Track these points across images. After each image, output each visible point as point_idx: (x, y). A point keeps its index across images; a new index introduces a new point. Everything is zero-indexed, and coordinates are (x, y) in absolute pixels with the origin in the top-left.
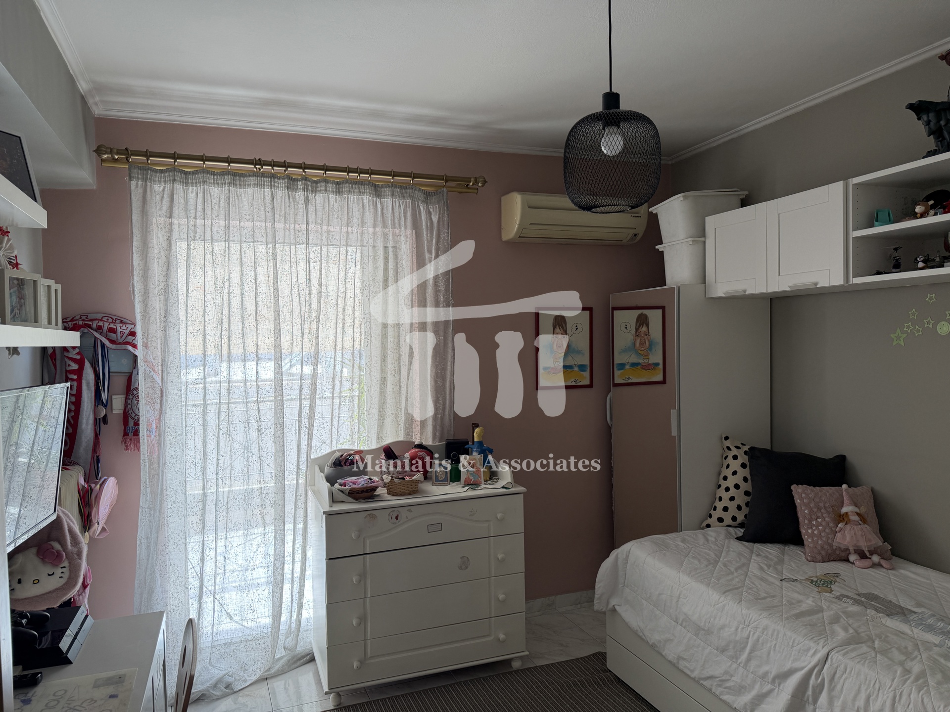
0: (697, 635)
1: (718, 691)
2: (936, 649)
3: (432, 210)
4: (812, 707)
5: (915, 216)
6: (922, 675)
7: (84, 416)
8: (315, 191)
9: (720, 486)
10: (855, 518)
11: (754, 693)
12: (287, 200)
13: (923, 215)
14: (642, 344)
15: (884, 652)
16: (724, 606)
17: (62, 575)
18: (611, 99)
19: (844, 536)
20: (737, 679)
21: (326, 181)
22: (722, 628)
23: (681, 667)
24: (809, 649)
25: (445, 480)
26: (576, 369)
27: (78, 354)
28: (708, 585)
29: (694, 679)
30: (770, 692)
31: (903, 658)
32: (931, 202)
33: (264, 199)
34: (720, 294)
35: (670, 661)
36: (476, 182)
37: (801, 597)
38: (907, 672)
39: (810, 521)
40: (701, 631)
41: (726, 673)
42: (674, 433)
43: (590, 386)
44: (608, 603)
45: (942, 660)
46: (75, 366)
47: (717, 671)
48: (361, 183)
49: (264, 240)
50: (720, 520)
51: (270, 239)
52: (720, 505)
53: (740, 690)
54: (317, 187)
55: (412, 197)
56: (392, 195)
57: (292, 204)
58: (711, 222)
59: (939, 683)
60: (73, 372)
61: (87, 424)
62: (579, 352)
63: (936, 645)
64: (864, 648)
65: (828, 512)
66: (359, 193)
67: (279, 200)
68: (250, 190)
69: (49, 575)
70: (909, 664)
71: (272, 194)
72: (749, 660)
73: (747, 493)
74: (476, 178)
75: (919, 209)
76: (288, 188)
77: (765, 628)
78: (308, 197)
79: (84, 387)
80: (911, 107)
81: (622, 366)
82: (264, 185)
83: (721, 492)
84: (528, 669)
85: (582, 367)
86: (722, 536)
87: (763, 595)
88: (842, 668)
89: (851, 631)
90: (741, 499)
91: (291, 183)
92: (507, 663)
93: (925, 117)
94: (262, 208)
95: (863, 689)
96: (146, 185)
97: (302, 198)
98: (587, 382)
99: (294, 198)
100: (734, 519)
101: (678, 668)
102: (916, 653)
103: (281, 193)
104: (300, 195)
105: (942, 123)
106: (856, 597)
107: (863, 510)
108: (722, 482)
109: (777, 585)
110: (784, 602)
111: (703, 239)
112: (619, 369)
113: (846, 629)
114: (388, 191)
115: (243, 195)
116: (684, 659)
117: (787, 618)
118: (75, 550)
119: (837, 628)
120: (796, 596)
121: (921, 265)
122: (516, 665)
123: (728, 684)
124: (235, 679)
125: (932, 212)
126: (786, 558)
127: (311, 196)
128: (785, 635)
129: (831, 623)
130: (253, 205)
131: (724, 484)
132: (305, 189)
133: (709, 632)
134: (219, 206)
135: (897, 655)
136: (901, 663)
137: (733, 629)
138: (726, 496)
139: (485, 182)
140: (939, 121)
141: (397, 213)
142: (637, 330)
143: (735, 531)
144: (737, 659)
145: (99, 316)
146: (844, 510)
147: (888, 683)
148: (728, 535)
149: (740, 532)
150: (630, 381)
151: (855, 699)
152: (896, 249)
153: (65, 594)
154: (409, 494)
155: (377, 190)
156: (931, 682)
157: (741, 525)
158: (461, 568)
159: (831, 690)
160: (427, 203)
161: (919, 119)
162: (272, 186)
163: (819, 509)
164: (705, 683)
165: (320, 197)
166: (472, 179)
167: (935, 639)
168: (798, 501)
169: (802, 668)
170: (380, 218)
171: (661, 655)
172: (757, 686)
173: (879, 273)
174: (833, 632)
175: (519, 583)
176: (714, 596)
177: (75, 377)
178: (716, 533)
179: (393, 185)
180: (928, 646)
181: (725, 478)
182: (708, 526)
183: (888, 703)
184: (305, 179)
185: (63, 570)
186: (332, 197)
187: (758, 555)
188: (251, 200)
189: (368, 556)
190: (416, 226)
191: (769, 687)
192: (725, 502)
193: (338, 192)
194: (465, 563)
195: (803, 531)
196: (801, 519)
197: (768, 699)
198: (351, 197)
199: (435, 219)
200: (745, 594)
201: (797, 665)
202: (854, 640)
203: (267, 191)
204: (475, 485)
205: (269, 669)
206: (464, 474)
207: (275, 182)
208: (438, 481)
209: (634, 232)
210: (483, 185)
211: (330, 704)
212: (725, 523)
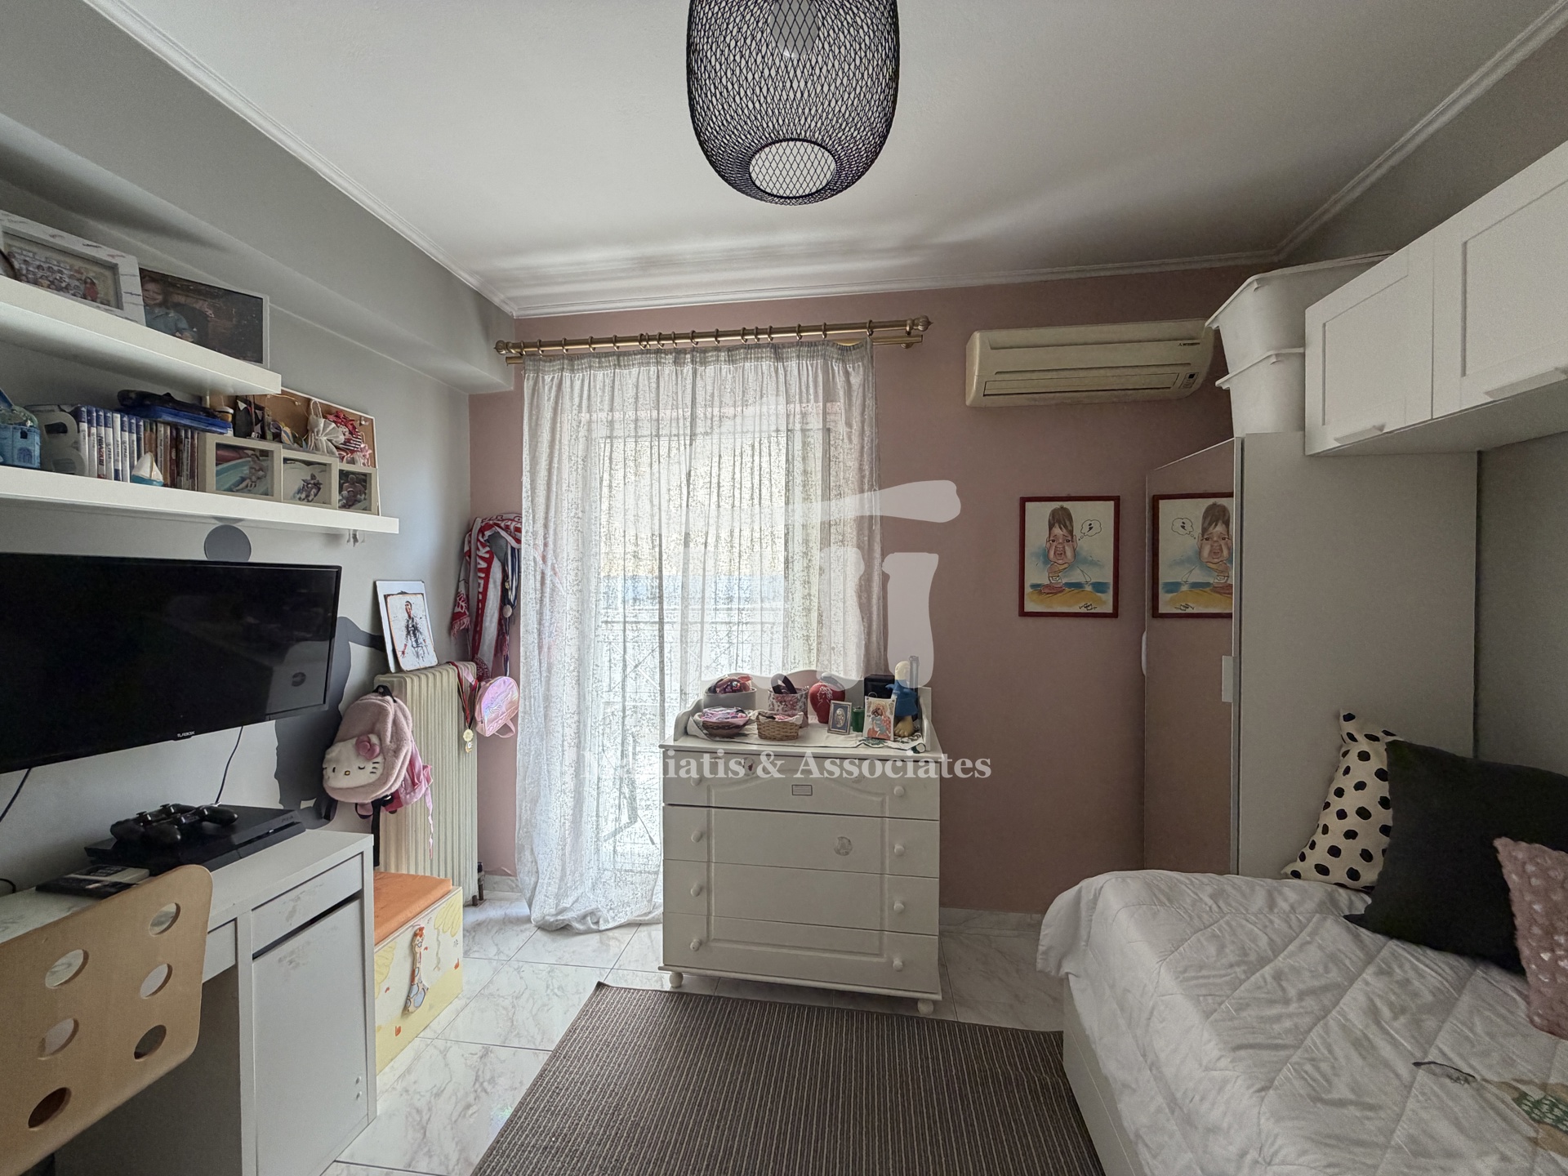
3: (850, 370)
7: (488, 615)
8: (704, 363)
9: (1327, 805)
12: (674, 377)
14: (1213, 553)
16: (1225, 1081)
17: (374, 770)
21: (717, 349)
25: (844, 727)
26: (1089, 588)
27: (487, 552)
28: (1207, 1015)
33: (649, 378)
34: (1332, 444)
37: (1459, 1142)
40: (1179, 1108)
42: (1227, 696)
43: (1115, 615)
44: (1059, 966)
46: (483, 565)
48: (758, 346)
50: (1322, 870)
52: (1323, 842)
54: (707, 359)
55: (824, 357)
56: (798, 357)
57: (680, 381)
58: (1314, 313)
60: (481, 570)
61: (491, 621)
62: (1093, 563)
66: (757, 359)
67: (666, 378)
68: (634, 371)
69: (360, 768)
71: (658, 372)
73: (1385, 830)
74: (913, 321)
76: (675, 363)
78: (696, 369)
79: (491, 586)
81: (1174, 587)
82: (649, 363)
83: (1330, 818)
84: (940, 1022)
85: (1099, 587)
86: (1310, 905)
87: (1342, 1091)
90: (1374, 841)
91: (679, 357)
92: (914, 1002)
94: (647, 389)
96: (538, 376)
97: (690, 372)
98: (1109, 609)
99: (682, 373)
100: (1353, 874)
103: (668, 369)
104: (688, 369)
108: (1332, 798)
109: (1398, 1076)
110: (1398, 1138)
111: (1301, 350)
112: (1168, 592)
114: (792, 352)
115: (628, 376)
118: (393, 746)
120: (1444, 1129)
122: (924, 1009)
126: (1466, 1000)
127: (700, 369)
131: (1337, 804)
132: (694, 362)
134: (604, 392)
138: (1338, 827)
139: (927, 324)
141: (804, 379)
142: (1204, 530)
143: (1350, 899)
145: (512, 516)
148: (1329, 905)
149: (1361, 904)
150: (1189, 611)
153: (377, 791)
154: (781, 740)
155: (778, 353)
157: (1368, 890)
158: (838, 852)
160: (843, 361)
162: (658, 363)
165: (710, 370)
166: (909, 322)
168: (1513, 879)
170: (782, 388)
175: (932, 889)
176: (1212, 1049)
177: (483, 575)
178: (1314, 889)
179: (800, 344)
181: (1340, 793)
182: (1296, 875)
184: (693, 350)
185: (376, 765)
186: (725, 367)
187: (1381, 972)
188: (636, 381)
189: (713, 810)
190: (829, 397)
192: (1336, 838)
193: (731, 360)
194: (844, 849)
198: (747, 364)
199: (856, 380)
200: (1287, 1071)
203: (653, 369)
204: (876, 739)
205: (646, 914)
206: (868, 723)
207: (661, 358)
208: (836, 728)
209: (1189, 371)
210: (926, 329)
211: (666, 982)
212: (1332, 877)
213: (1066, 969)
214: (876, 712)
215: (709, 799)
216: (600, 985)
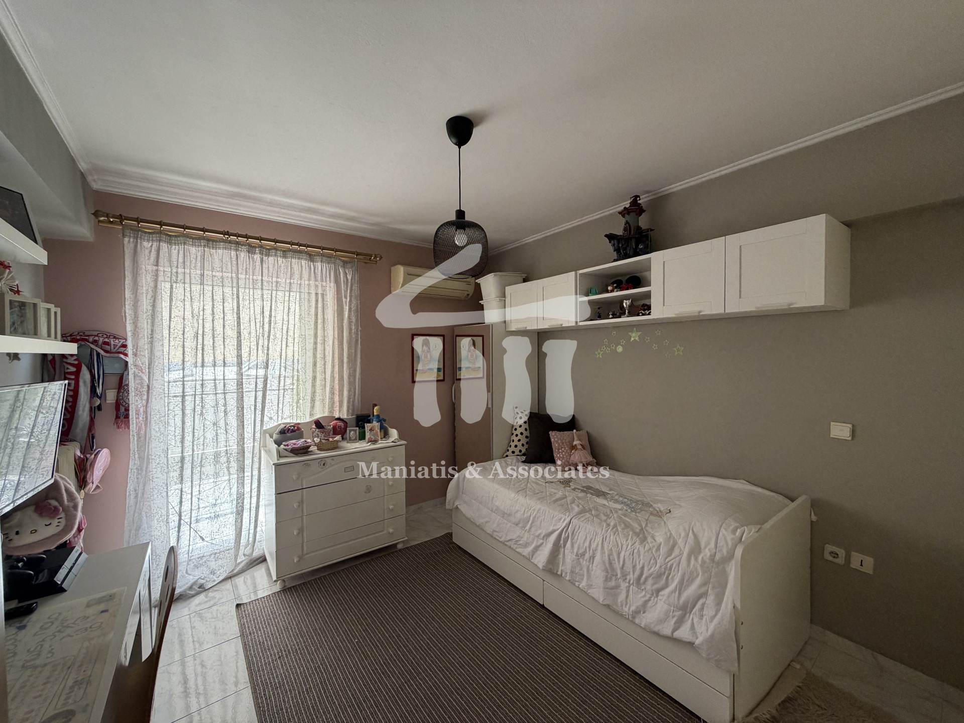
0: (503, 517)
1: (514, 547)
2: (620, 512)
3: (347, 272)
4: (563, 550)
5: (607, 291)
6: (615, 526)
7: (81, 405)
8: (268, 255)
9: (513, 434)
10: (579, 447)
11: (533, 546)
12: (248, 260)
13: (612, 291)
15: (597, 516)
16: (518, 499)
17: (59, 524)
18: (460, 214)
19: (575, 457)
20: (525, 539)
21: (276, 249)
22: (517, 512)
23: (494, 536)
24: (561, 519)
25: (356, 439)
27: (75, 360)
28: (509, 489)
29: (501, 542)
30: (542, 543)
31: (606, 518)
32: (615, 285)
33: (231, 258)
34: (513, 329)
35: (488, 534)
36: (376, 257)
37: (556, 491)
38: (608, 525)
39: (559, 450)
40: (506, 515)
41: (519, 536)
42: (489, 406)
44: (454, 504)
45: (624, 518)
46: (73, 369)
47: (513, 536)
48: (300, 252)
49: (230, 285)
50: (513, 452)
51: (235, 285)
52: (513, 444)
53: (526, 545)
54: (269, 253)
55: (334, 263)
56: (321, 261)
57: (251, 262)
58: (509, 289)
59: (623, 529)
60: (71, 373)
61: (84, 410)
63: (620, 510)
64: (588, 515)
65: (567, 445)
66: (299, 258)
67: (242, 259)
68: (220, 251)
69: (46, 525)
70: (609, 521)
71: (237, 255)
72: (530, 528)
73: (527, 437)
74: (375, 255)
75: (610, 288)
76: (249, 252)
77: (540, 509)
78: (263, 258)
79: (81, 384)
80: (606, 236)
82: (231, 249)
83: (514, 437)
84: (407, 548)
86: (515, 461)
87: (537, 492)
88: (578, 527)
89: (581, 506)
90: (524, 441)
91: (251, 249)
92: (395, 546)
93: (612, 242)
94: (229, 264)
95: (588, 536)
96: (137, 242)
97: (259, 259)
99: (253, 258)
100: (520, 451)
101: (492, 537)
102: (611, 515)
103: (243, 255)
104: (257, 257)
105: (620, 245)
106: (582, 488)
107: (583, 443)
108: (514, 431)
109: (544, 486)
110: (548, 494)
111: (504, 298)
113: (578, 506)
114: (319, 258)
115: (215, 254)
116: (496, 531)
117: (550, 503)
118: (71, 504)
119: (573, 505)
120: (553, 490)
121: (611, 316)
122: (400, 546)
123: (521, 542)
124: (207, 581)
125: (615, 290)
127: (265, 258)
128: (549, 512)
129: (571, 503)
130: (222, 261)
131: (515, 433)
132: (261, 253)
133: (509, 515)
134: (196, 261)
135: (604, 518)
136: (605, 521)
137: (523, 512)
138: (516, 439)
139: (381, 258)
140: (619, 244)
141: (324, 273)
143: (521, 458)
144: (525, 528)
145: (96, 333)
146: (575, 443)
147: (599, 531)
148: (518, 461)
149: (524, 458)
151: (584, 543)
152: (599, 308)
153: (63, 538)
154: (332, 449)
155: (311, 257)
156: (619, 530)
157: (524, 455)
158: (366, 493)
159: (572, 539)
160: (344, 268)
161: (610, 242)
162: (237, 250)
163: (563, 443)
164: (507, 543)
165: (271, 259)
166: (373, 255)
167: (619, 506)
168: (552, 440)
169: (558, 530)
170: (313, 275)
171: (483, 530)
172: (535, 543)
173: (591, 320)
174: (572, 508)
175: (403, 496)
176: (513, 495)
177: (73, 377)
178: (511, 459)
179: (323, 255)
180: (616, 510)
181: (516, 429)
182: (507, 456)
183: (600, 543)
184: (261, 247)
185: (60, 520)
186: (280, 260)
188: (221, 257)
189: (304, 490)
190: (337, 281)
191: (541, 541)
192: (516, 443)
193: (285, 257)
194: (369, 489)
195: (555, 456)
196: (554, 449)
197: (540, 548)
198: (293, 260)
199: (349, 277)
200: (528, 492)
201: (555, 528)
202: (583, 511)
203: (233, 253)
204: (375, 442)
205: (233, 570)
206: (368, 435)
207: (239, 247)
208: (351, 440)
209: (467, 293)
210: (380, 259)
211: (277, 587)
212: (516, 454)
213: (456, 504)
214: (371, 430)
215: (302, 486)
216: (238, 606)
